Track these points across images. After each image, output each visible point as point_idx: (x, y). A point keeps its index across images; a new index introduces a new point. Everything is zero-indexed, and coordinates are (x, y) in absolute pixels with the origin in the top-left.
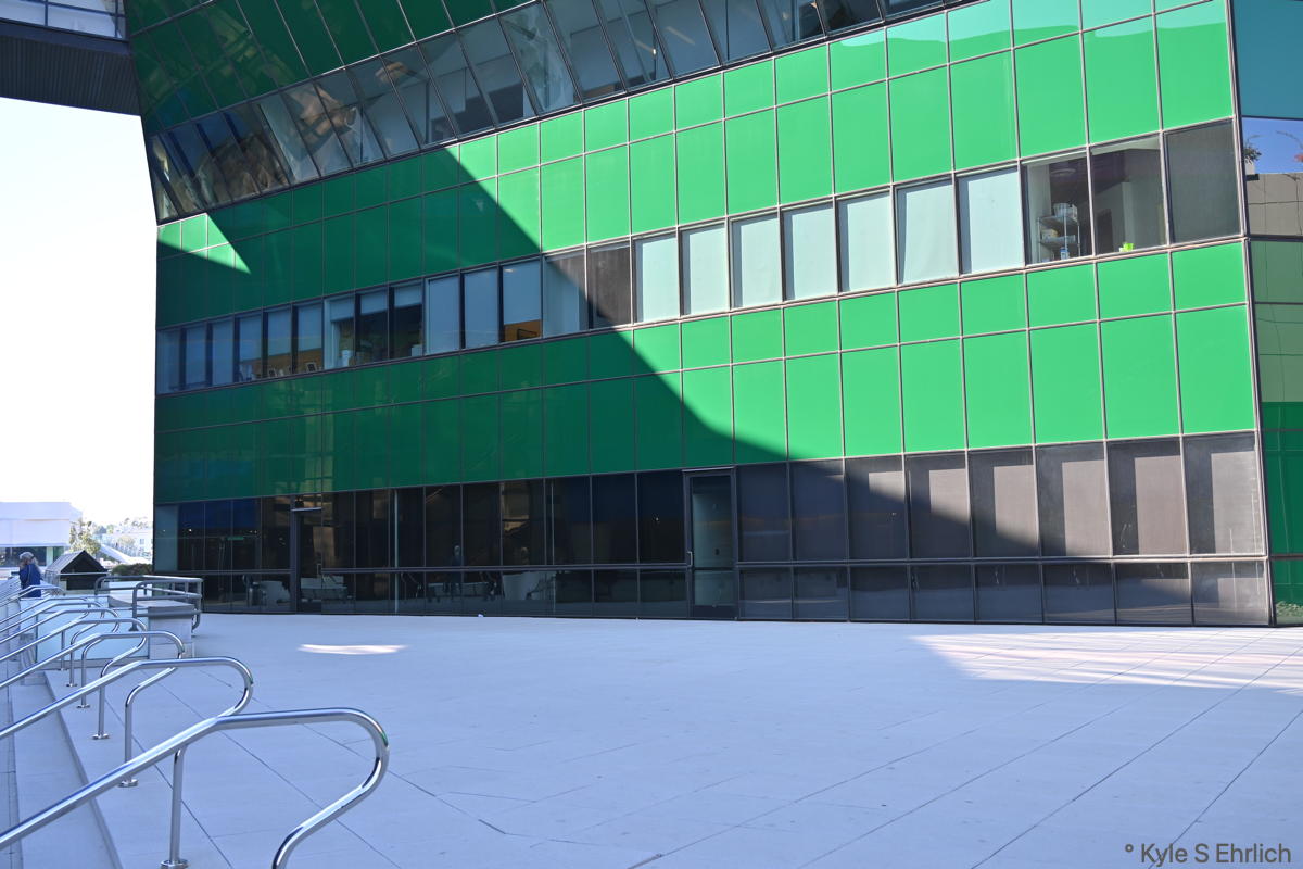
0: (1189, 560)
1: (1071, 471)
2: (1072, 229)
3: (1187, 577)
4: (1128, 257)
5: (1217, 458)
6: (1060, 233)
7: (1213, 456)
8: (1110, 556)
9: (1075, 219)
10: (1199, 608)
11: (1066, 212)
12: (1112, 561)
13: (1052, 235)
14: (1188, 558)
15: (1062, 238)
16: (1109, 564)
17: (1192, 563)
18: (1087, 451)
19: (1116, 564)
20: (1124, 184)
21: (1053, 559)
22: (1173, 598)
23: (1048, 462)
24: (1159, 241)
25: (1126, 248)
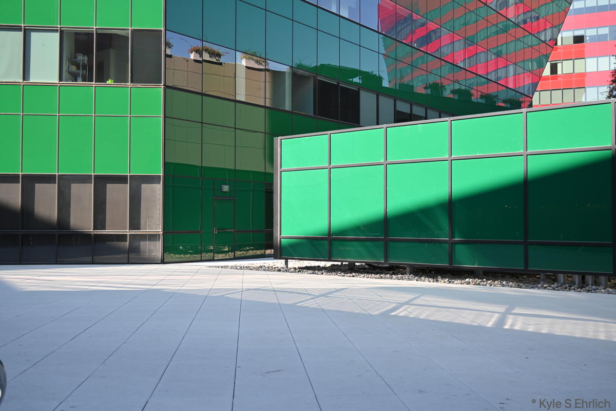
0: (128, 233)
1: (75, 188)
2: (84, 67)
3: (127, 241)
4: (110, 86)
5: (144, 186)
6: (78, 68)
7: (142, 185)
8: (92, 231)
9: (86, 62)
10: (131, 256)
11: (82, 58)
12: (93, 233)
13: (74, 68)
14: (128, 232)
15: (78, 71)
16: (91, 234)
17: (129, 235)
18: (84, 179)
19: (94, 234)
20: (111, 49)
21: (63, 232)
22: (120, 251)
23: (65, 183)
24: (126, 81)
25: (110, 82)
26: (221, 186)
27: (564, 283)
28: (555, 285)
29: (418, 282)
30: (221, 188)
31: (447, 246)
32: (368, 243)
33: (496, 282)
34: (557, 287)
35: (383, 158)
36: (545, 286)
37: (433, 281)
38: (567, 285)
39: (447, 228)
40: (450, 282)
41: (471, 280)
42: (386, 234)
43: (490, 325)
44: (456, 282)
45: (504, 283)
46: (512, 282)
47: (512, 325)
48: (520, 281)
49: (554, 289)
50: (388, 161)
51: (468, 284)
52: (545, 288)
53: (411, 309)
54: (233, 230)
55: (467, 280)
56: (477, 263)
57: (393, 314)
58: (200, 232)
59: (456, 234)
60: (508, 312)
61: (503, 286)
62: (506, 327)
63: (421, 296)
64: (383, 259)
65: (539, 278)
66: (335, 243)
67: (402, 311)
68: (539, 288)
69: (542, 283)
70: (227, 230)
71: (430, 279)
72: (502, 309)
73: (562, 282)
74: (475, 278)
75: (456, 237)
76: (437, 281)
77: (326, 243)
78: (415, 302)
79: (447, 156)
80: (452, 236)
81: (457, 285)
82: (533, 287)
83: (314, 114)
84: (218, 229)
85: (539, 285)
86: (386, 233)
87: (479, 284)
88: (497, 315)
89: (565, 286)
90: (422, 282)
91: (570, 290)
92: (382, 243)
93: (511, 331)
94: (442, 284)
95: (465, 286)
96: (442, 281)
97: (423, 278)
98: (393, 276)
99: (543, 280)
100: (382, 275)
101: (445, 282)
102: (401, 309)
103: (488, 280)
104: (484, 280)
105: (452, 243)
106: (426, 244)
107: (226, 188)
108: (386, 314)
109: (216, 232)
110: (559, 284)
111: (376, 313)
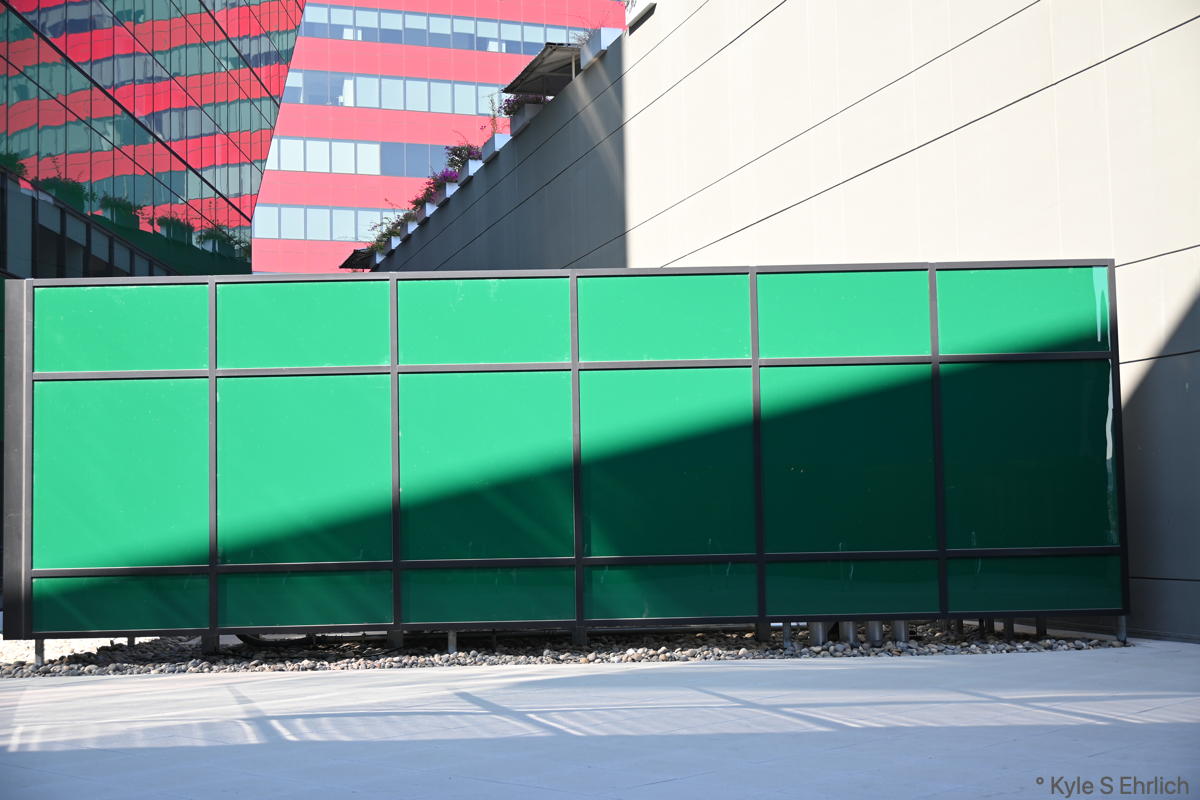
35: (389, 357)
50: (400, 364)
56: (647, 610)
59: (596, 542)
64: (389, 617)
66: (232, 583)
77: (202, 583)
79: (567, 360)
80: (586, 550)
92: (387, 576)
105: (584, 566)
106: (514, 573)
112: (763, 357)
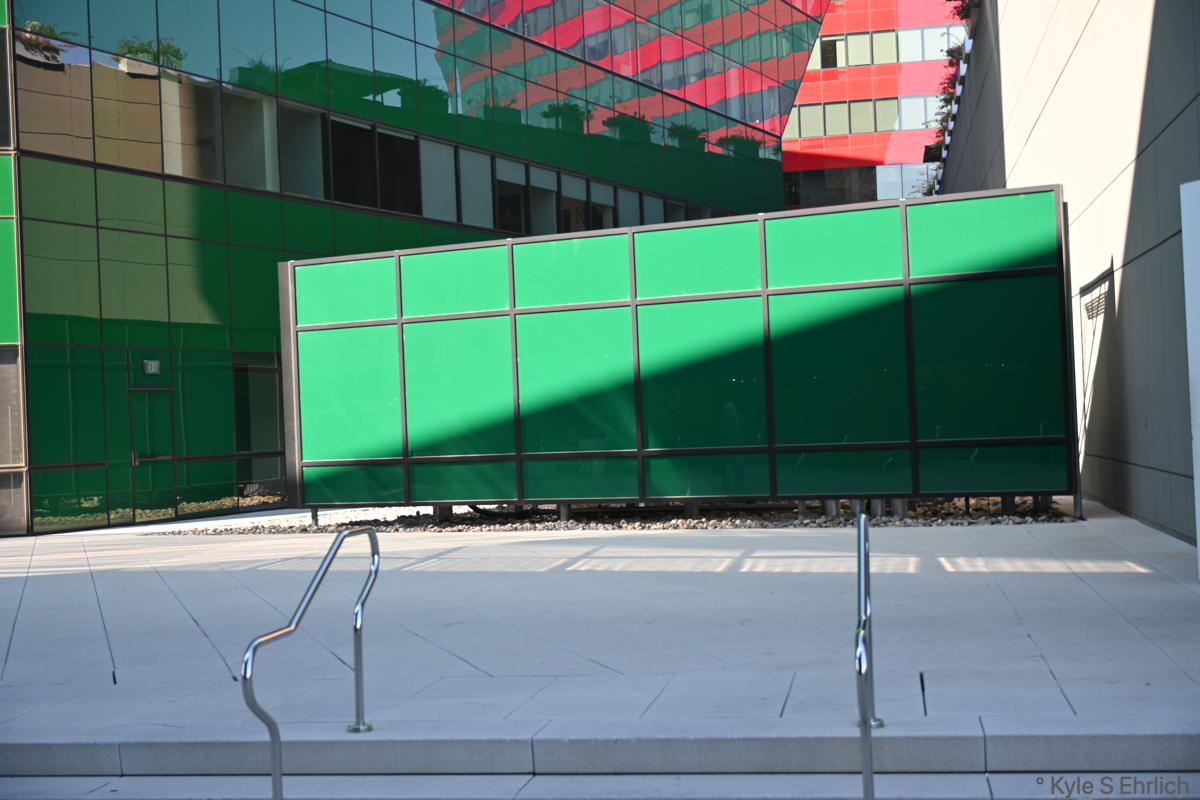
26: (142, 363)
27: (838, 516)
28: (823, 518)
29: (587, 531)
30: (143, 368)
31: (634, 463)
32: (486, 467)
33: (724, 522)
34: (825, 522)
35: (508, 303)
36: (806, 521)
37: (613, 529)
38: (842, 519)
39: (634, 430)
40: (643, 528)
41: (680, 521)
42: (519, 448)
43: (720, 569)
44: (654, 526)
45: (738, 522)
46: (752, 520)
47: (752, 567)
48: (765, 519)
49: (820, 526)
50: (517, 308)
51: (675, 528)
52: (806, 525)
53: (594, 562)
54: (170, 457)
55: (674, 521)
56: (689, 491)
57: (569, 569)
58: (103, 464)
59: (651, 439)
60: (746, 556)
61: (737, 527)
62: (744, 570)
63: (601, 548)
64: (515, 494)
65: (797, 513)
66: (418, 470)
67: (580, 566)
68: (795, 526)
69: (800, 517)
70: (159, 458)
71: (606, 525)
72: (737, 554)
73: (834, 513)
74: (686, 518)
75: (650, 445)
76: (620, 527)
77: (399, 470)
78: (596, 554)
79: (628, 299)
80: (644, 444)
81: (656, 530)
82: (785, 526)
83: (327, 196)
84: (141, 456)
85: (796, 522)
86: (519, 446)
87: (694, 527)
88: (729, 560)
89: (838, 521)
90: (594, 531)
91: (845, 525)
92: (513, 465)
93: (751, 575)
94: (631, 530)
95: (671, 531)
96: (630, 527)
97: (593, 525)
98: (537, 525)
99: (803, 513)
100: (515, 526)
101: (634, 528)
102: (579, 564)
103: (708, 520)
104: (704, 520)
105: (644, 457)
106: (596, 462)
107: (153, 367)
108: (560, 569)
109: (137, 463)
110: (829, 518)
111: (542, 570)
112: (771, 288)
